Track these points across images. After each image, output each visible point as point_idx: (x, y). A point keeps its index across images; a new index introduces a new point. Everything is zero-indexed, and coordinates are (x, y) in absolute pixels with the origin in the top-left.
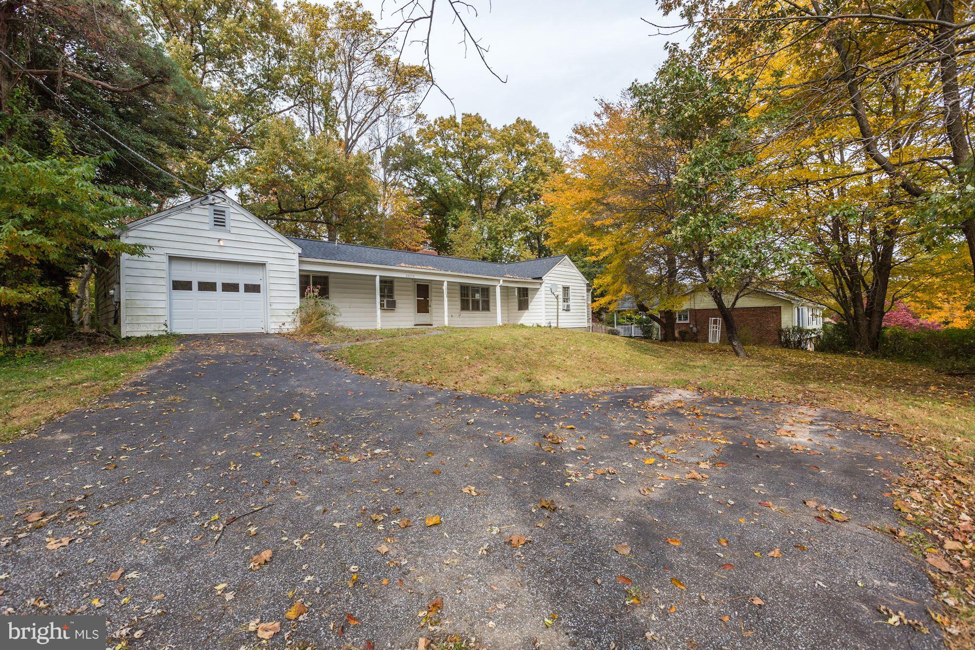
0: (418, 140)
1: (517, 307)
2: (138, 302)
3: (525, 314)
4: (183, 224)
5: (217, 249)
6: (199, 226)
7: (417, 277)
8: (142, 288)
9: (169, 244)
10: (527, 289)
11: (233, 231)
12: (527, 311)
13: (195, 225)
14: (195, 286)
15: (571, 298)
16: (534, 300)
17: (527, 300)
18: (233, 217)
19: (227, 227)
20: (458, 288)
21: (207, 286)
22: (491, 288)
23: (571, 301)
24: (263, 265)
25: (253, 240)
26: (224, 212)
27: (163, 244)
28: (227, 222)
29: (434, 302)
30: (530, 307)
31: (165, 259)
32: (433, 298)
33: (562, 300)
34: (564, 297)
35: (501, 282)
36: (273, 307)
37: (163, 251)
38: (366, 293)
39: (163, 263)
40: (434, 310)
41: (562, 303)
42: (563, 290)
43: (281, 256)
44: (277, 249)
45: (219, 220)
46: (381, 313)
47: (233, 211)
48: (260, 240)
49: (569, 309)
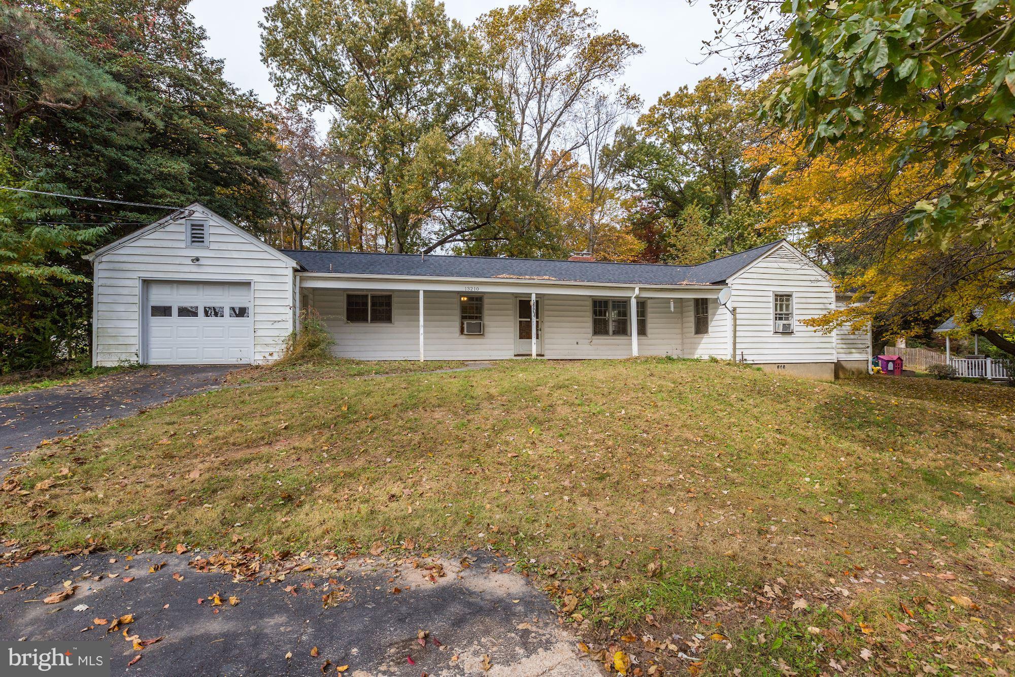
0: (639, 129)
1: (693, 330)
2: (109, 330)
3: (704, 340)
4: (158, 243)
5: (195, 269)
6: (176, 244)
7: (483, 289)
8: (115, 315)
9: (142, 267)
10: (706, 299)
11: (213, 246)
12: (706, 336)
13: (170, 244)
14: (175, 312)
15: (795, 312)
16: (716, 317)
17: (707, 318)
18: (212, 231)
19: (206, 243)
20: (590, 303)
23: (796, 317)
24: (248, 284)
25: (235, 255)
26: (202, 226)
27: (137, 267)
28: (206, 237)
29: (546, 324)
30: (710, 329)
31: (138, 284)
32: (546, 319)
33: (772, 317)
34: (779, 312)
35: (637, 291)
36: (258, 334)
37: (136, 275)
38: (443, 315)
39: (136, 288)
40: (547, 336)
41: (771, 322)
42: (776, 300)
43: (270, 271)
44: (265, 263)
45: (197, 235)
46: (464, 340)
47: (212, 223)
48: (245, 255)
49: (787, 331)
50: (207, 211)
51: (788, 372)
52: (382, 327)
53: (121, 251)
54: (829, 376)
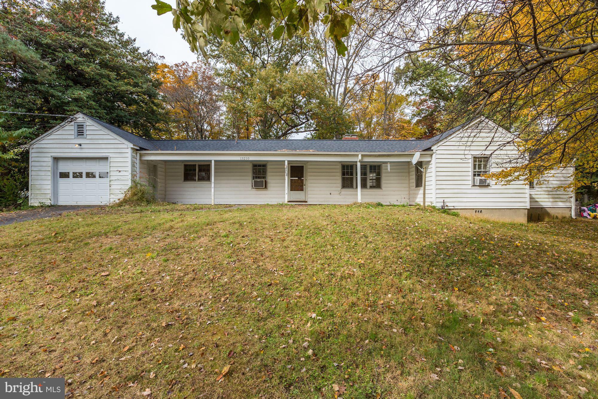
2: (37, 186)
3: (420, 192)
4: (61, 137)
5: (79, 151)
6: (69, 137)
7: (252, 158)
8: (39, 177)
9: (53, 150)
10: (422, 163)
11: (88, 137)
12: (421, 188)
13: (66, 137)
14: (71, 175)
15: (492, 170)
16: (427, 175)
17: (422, 175)
18: (88, 128)
19: (85, 136)
20: (339, 167)
21: (78, 175)
22: (383, 165)
24: (106, 159)
25: (100, 142)
26: (83, 125)
27: (50, 150)
28: (85, 131)
29: (309, 181)
31: (50, 160)
32: (309, 178)
33: (471, 174)
34: (477, 170)
35: (360, 157)
36: (112, 188)
37: (50, 155)
38: (240, 176)
39: (49, 162)
40: (309, 189)
41: (470, 178)
42: (475, 161)
43: (119, 151)
44: (116, 146)
45: (80, 131)
46: (254, 192)
47: (88, 124)
48: (105, 141)
49: (483, 185)
50: (85, 117)
51: (485, 216)
52: (204, 184)
53: (43, 142)
54: (522, 219)
